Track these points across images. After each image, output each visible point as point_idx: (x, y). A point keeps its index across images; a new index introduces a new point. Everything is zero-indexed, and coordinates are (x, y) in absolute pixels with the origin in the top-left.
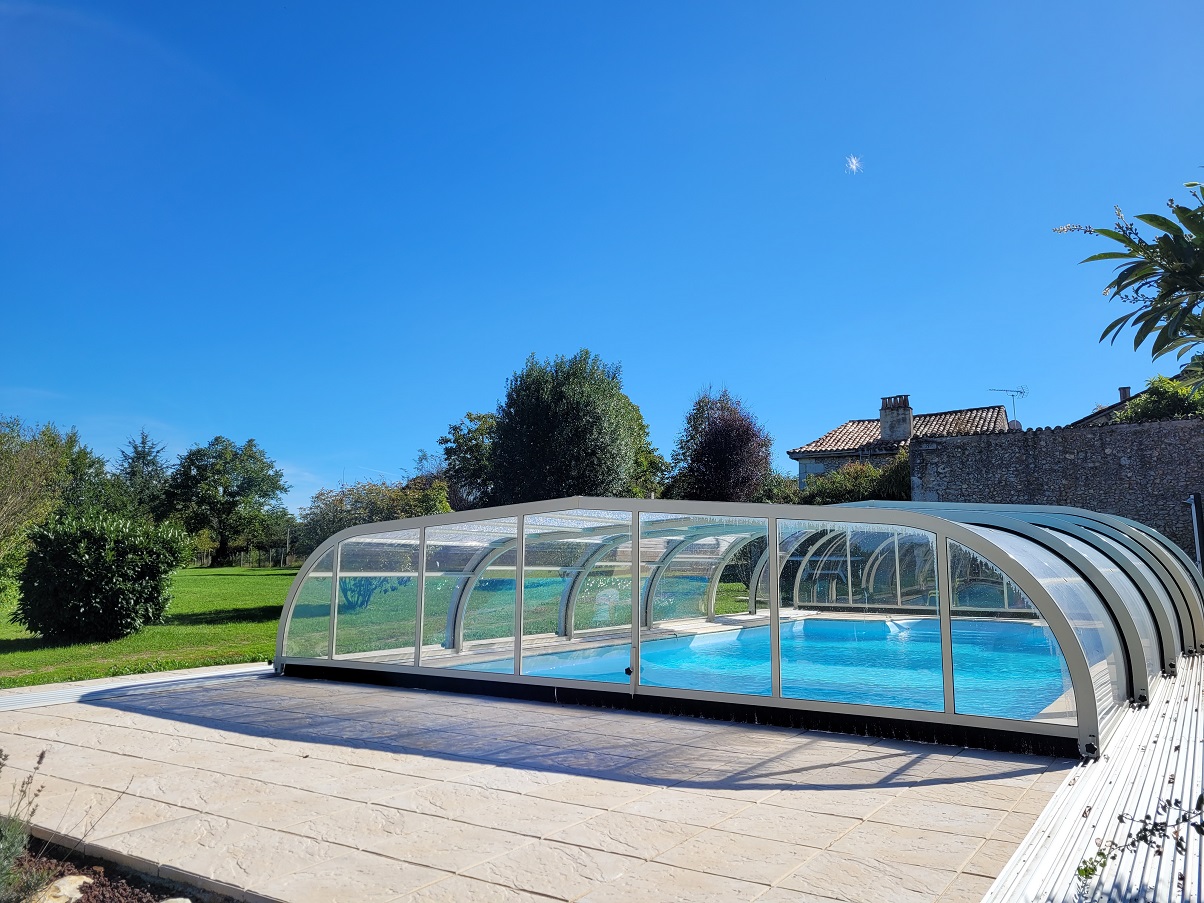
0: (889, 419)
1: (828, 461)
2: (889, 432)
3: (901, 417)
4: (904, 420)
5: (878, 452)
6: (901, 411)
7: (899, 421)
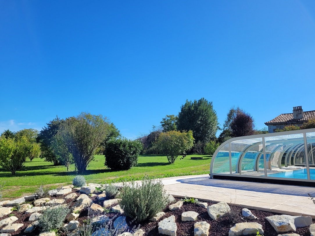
0: (296, 113)
1: (277, 125)
2: (296, 117)
3: (300, 112)
4: (301, 113)
5: (293, 122)
6: (300, 111)
7: (299, 114)
